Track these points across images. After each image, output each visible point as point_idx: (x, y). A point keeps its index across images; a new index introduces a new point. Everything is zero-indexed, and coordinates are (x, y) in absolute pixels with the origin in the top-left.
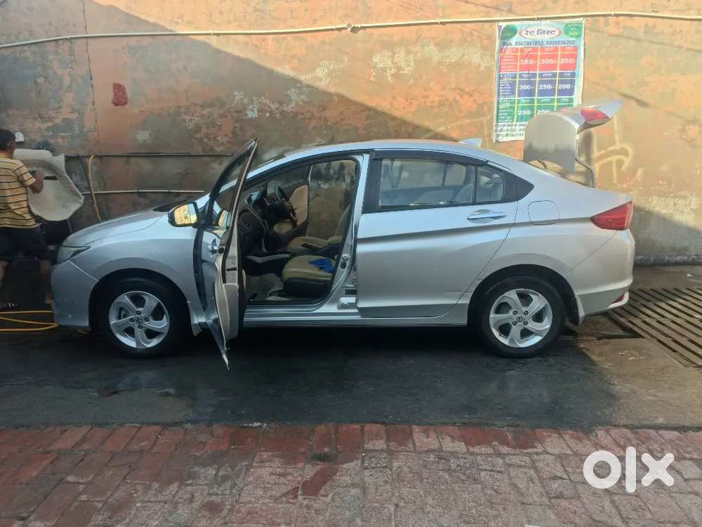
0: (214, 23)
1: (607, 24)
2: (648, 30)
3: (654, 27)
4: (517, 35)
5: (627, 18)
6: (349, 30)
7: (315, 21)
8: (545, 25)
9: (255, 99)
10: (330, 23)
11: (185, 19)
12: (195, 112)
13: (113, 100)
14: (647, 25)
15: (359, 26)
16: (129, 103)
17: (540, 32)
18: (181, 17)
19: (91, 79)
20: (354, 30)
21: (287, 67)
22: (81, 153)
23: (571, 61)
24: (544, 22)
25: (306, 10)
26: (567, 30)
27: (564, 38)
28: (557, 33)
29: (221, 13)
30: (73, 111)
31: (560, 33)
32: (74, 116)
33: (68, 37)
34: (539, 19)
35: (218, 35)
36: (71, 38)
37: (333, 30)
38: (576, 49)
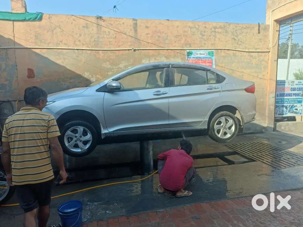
0: (76, 45)
1: (221, 52)
2: (234, 55)
3: (236, 54)
4: (193, 54)
5: (227, 50)
6: (133, 50)
7: (119, 46)
8: (202, 52)
9: (94, 76)
10: (125, 47)
11: (63, 42)
12: (67, 81)
13: (28, 75)
14: (233, 53)
15: (137, 49)
16: (35, 77)
17: (201, 54)
18: (61, 42)
19: (16, 66)
20: (135, 50)
21: (108, 63)
22: (10, 99)
23: (211, 64)
24: (201, 51)
25: (116, 42)
26: (209, 54)
27: (208, 56)
28: (206, 54)
29: (80, 41)
30: (6, 80)
31: (207, 55)
32: (7, 83)
33: (5, 47)
34: (200, 50)
35: (77, 49)
36: (7, 48)
37: (126, 50)
38: (212, 60)
